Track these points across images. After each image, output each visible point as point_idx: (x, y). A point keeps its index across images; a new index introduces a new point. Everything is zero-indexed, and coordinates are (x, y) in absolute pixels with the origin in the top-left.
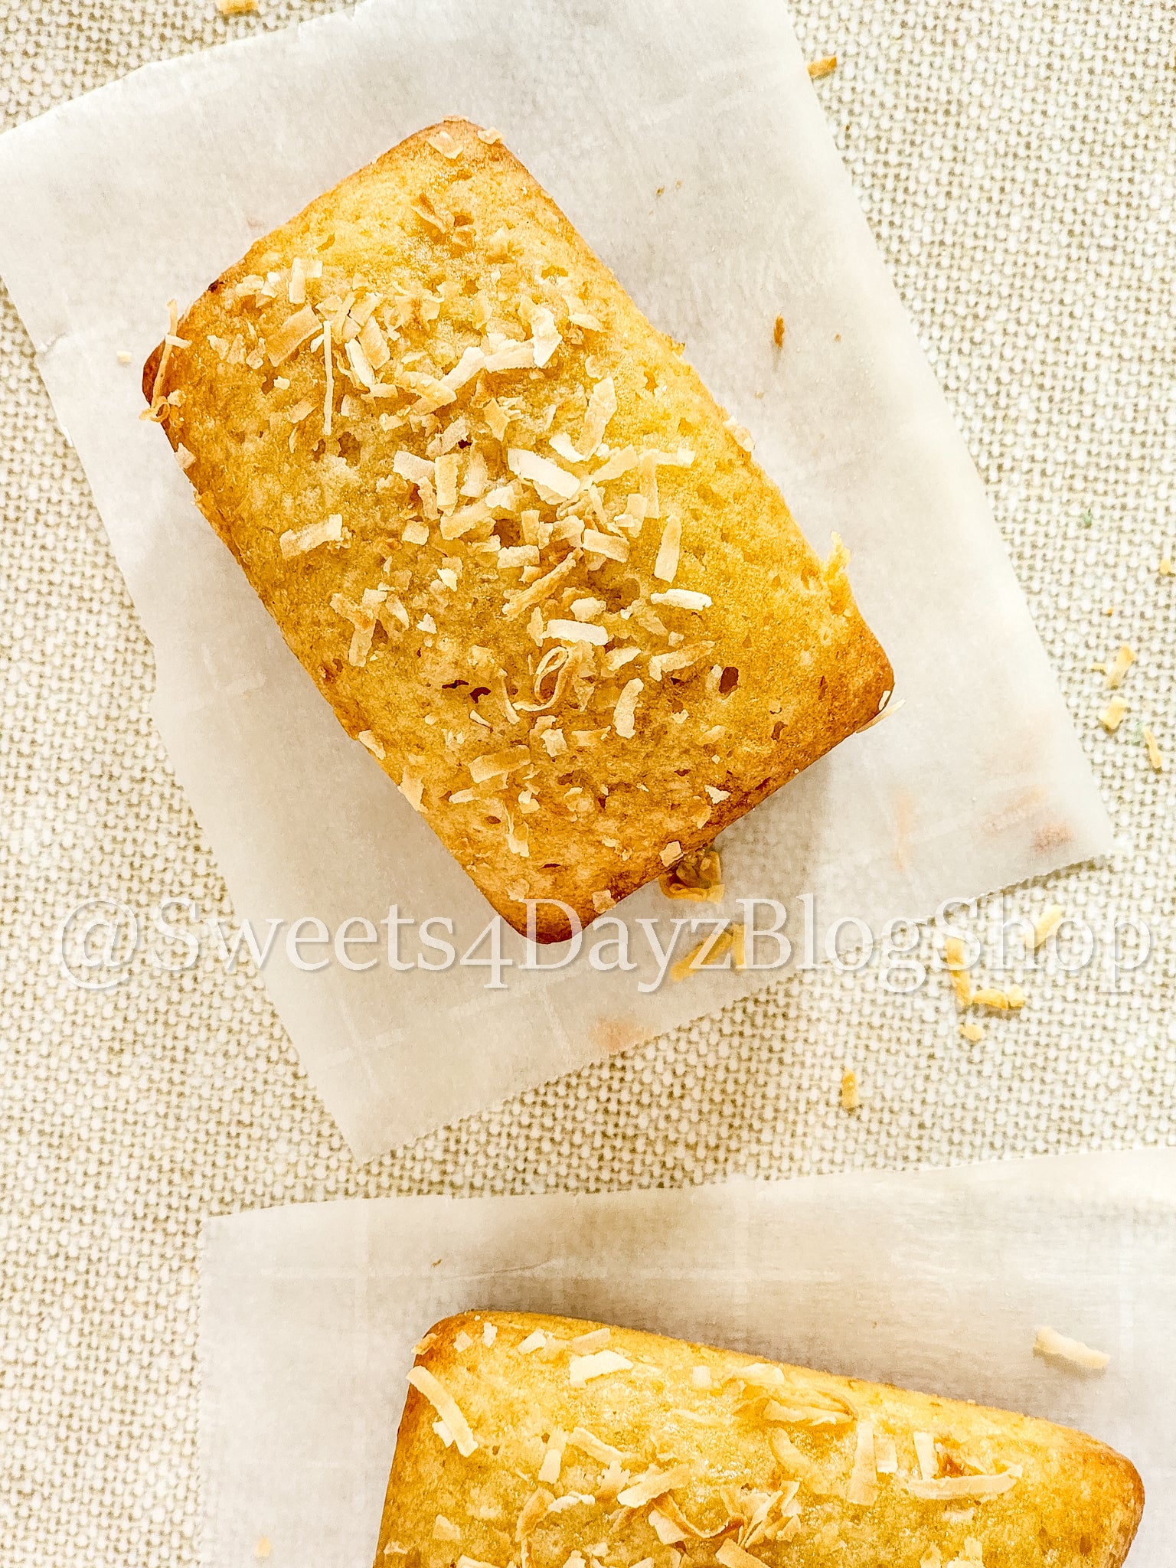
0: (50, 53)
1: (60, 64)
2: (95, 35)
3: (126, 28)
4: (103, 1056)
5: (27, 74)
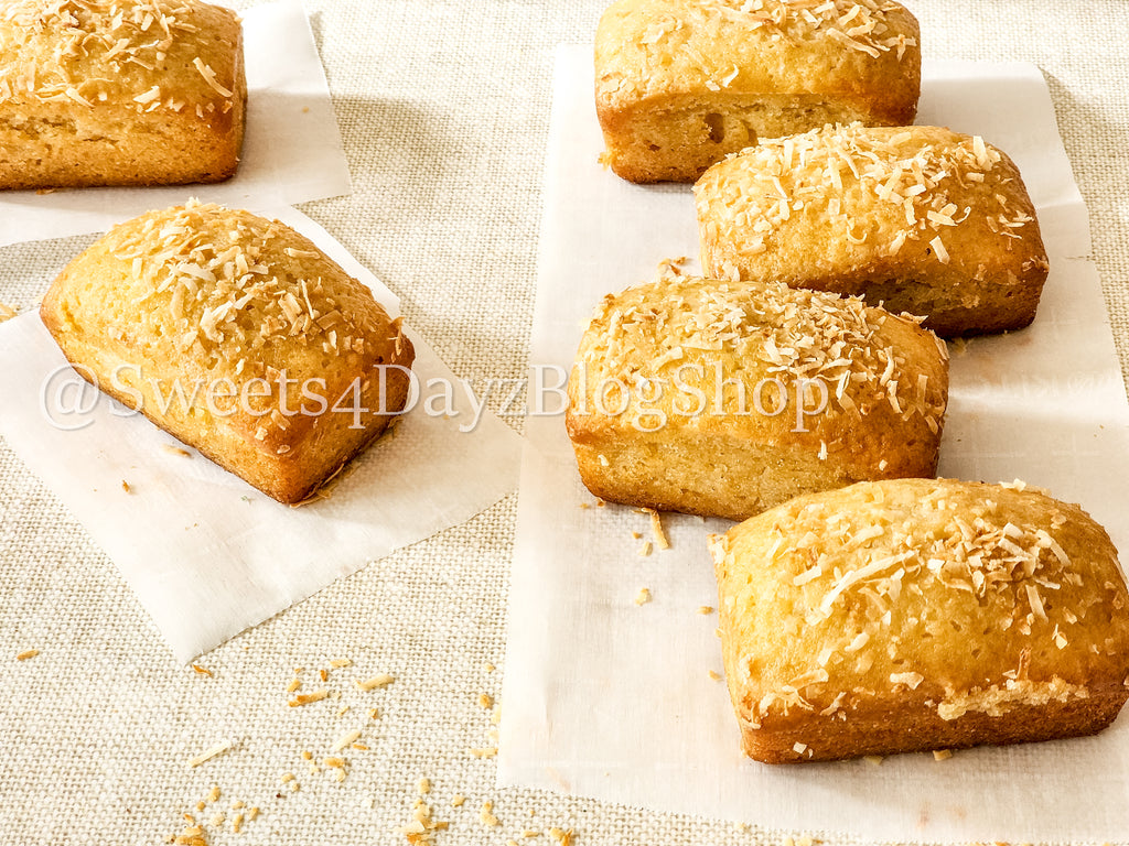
0: (442, 639)
1: (437, 634)
2: (418, 647)
3: (401, 651)
4: (422, 281)
5: (454, 629)
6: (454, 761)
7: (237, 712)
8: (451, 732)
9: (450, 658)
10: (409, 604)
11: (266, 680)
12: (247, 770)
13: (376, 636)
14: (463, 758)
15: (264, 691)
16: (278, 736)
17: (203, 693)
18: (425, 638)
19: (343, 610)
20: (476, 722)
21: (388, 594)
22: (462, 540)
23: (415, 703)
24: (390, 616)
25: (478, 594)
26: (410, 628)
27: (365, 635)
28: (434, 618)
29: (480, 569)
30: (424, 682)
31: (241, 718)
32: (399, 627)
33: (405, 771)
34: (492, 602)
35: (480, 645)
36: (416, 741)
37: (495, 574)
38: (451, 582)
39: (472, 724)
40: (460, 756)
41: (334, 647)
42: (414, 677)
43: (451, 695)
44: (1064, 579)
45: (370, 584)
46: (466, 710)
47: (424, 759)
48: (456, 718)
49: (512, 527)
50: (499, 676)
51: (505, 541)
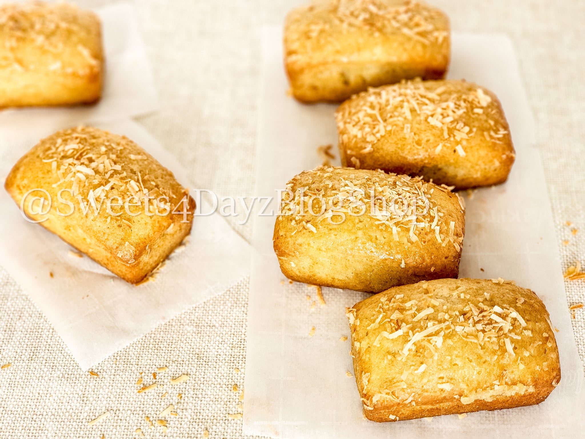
0: (213, 356)
1: (211, 353)
2: (201, 360)
3: (193, 363)
5: (219, 351)
6: (221, 421)
7: (112, 396)
8: (219, 406)
9: (217, 366)
10: (196, 337)
11: (126, 379)
12: (118, 427)
13: (180, 354)
14: (225, 420)
15: (125, 385)
16: (133, 409)
17: (95, 386)
18: (205, 355)
19: (163, 341)
20: (231, 400)
21: (186, 332)
22: (222, 302)
23: (201, 390)
24: (187, 344)
25: (231, 331)
26: (197, 350)
27: (175, 354)
28: (209, 345)
29: (231, 318)
30: (205, 379)
31: (114, 399)
32: (192, 350)
33: (197, 427)
34: (238, 336)
35: (232, 359)
36: (202, 411)
37: (239, 320)
38: (217, 325)
39: (229, 402)
40: (224, 418)
41: (160, 361)
42: (200, 376)
43: (218, 386)
44: (523, 334)
45: (176, 327)
46: (226, 394)
47: (206, 421)
48: (221, 398)
49: (247, 295)
50: (242, 375)
51: (243, 303)
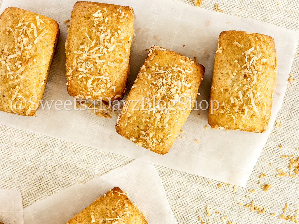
6: (236, 196)
8: (227, 195)
9: (205, 192)
10: (185, 198)
13: (193, 208)
14: (235, 194)
18: (197, 196)
19: (183, 215)
20: (225, 189)
21: (181, 203)
22: (167, 182)
23: (216, 202)
24: (188, 204)
25: (186, 181)
26: (193, 199)
27: (192, 211)
28: (191, 193)
29: (178, 179)
30: (211, 199)
32: (192, 202)
33: (235, 208)
34: (190, 178)
35: (203, 184)
36: (228, 204)
37: (181, 175)
38: (181, 187)
39: (226, 190)
40: (234, 194)
41: (195, 219)
42: (208, 201)
43: (216, 193)
44: (258, 51)
45: (176, 207)
46: (221, 191)
47: (233, 203)
48: (223, 193)
49: (166, 168)
50: (213, 181)
51: (170, 171)
